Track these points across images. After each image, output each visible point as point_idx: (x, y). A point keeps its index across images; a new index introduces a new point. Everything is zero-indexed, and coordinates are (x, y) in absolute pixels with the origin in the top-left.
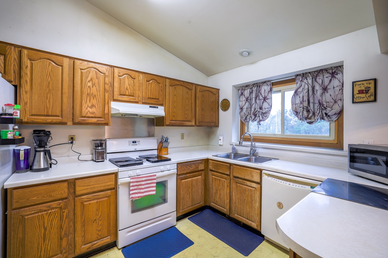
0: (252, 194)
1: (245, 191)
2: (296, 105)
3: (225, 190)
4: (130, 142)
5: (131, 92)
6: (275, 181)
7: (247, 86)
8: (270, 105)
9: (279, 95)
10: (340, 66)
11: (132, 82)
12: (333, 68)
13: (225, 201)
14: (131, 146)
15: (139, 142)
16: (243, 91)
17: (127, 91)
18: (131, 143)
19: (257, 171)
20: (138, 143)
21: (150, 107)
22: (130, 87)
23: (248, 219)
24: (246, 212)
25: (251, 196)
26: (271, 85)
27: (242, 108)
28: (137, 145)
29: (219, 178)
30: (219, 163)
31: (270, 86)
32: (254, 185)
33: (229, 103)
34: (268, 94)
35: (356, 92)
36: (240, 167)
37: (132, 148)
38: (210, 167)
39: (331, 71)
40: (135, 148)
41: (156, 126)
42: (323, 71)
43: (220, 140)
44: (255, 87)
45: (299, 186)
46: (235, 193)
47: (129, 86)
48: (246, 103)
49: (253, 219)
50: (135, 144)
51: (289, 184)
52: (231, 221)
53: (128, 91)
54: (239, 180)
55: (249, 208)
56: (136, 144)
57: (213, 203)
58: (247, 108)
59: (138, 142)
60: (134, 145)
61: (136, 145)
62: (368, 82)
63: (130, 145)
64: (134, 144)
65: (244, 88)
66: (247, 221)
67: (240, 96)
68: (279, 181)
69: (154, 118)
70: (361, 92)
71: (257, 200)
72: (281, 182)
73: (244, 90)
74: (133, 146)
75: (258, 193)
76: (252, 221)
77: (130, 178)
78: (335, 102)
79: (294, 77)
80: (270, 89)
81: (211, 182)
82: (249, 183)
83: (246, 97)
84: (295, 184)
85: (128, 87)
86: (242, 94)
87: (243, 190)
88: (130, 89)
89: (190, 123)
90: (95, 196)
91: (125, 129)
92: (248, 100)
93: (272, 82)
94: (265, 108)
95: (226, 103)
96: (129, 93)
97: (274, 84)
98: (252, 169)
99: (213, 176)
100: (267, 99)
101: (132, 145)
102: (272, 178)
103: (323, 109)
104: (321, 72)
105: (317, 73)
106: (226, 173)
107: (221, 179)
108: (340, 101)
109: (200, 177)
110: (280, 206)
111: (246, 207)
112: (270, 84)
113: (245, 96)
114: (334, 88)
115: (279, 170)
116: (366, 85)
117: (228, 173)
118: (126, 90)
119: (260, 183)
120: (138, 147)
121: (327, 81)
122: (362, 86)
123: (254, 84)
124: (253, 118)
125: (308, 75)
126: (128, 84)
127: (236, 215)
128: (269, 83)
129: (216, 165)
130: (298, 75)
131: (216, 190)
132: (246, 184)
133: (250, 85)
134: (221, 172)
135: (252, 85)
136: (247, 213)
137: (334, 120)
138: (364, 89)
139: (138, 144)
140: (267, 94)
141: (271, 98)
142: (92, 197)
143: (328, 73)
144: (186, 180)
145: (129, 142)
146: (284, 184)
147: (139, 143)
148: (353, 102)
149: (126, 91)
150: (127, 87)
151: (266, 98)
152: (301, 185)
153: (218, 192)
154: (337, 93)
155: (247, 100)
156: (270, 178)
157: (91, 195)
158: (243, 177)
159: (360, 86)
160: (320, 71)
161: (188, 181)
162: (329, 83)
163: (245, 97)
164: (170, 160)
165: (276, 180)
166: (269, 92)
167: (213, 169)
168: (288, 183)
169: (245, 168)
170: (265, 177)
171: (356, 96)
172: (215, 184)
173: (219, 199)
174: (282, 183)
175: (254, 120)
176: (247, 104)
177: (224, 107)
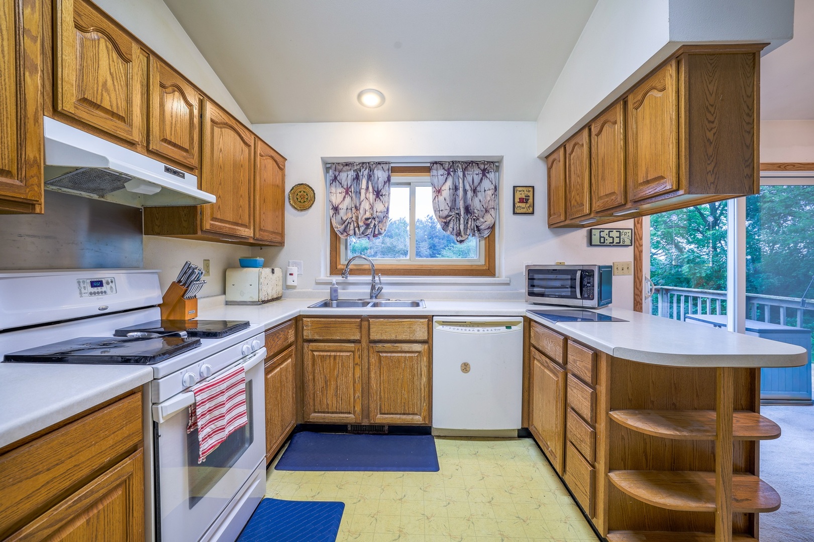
0: (413, 365)
1: (399, 362)
2: (441, 212)
3: (350, 375)
4: (81, 284)
5: (117, 104)
6: (456, 330)
7: (347, 164)
8: (386, 206)
9: (406, 190)
10: (492, 162)
11: (122, 70)
12: (486, 163)
13: (351, 398)
14: (87, 297)
15: (112, 282)
16: (337, 173)
17: (105, 94)
18: (84, 287)
19: (422, 320)
20: (108, 287)
21: (167, 170)
22: (116, 84)
23: (404, 414)
24: (401, 403)
25: (412, 368)
26: (390, 171)
27: (337, 207)
28: (105, 292)
29: (333, 354)
30: (334, 320)
31: (387, 171)
32: (417, 347)
33: (314, 194)
34: (384, 186)
35: (517, 200)
36: (386, 320)
37: (92, 304)
38: (307, 334)
39: (482, 167)
40: (102, 304)
41: (145, 235)
42: (474, 164)
43: (291, 274)
44: (366, 169)
45: (492, 330)
46: (375, 373)
47: (113, 81)
48: (345, 197)
49: (416, 410)
50: (99, 289)
51: (478, 331)
52: (363, 434)
53: (110, 98)
54: (386, 345)
55: (408, 392)
56: (104, 289)
57: (315, 412)
58: (347, 209)
59: (108, 283)
60: (98, 293)
61: (102, 292)
62: (527, 189)
63: (83, 295)
64: (95, 290)
65: (340, 167)
66: (404, 417)
67: (331, 182)
68: (462, 330)
69: (139, 206)
70: (521, 200)
71: (423, 373)
72: (465, 330)
73: (339, 172)
74: (94, 297)
75: (425, 359)
76: (413, 414)
77: (192, 393)
78: (487, 211)
79: (429, 165)
80: (388, 178)
81: (310, 368)
82: (406, 347)
83: (345, 187)
84: (486, 329)
85: (110, 82)
86: (335, 178)
87: (395, 362)
88: (115, 91)
89: (247, 230)
90: (80, 500)
91: (47, 237)
92: (350, 193)
93: (392, 165)
94: (377, 212)
95: (304, 192)
96: (111, 106)
97: (395, 170)
98: (412, 320)
99: (314, 353)
100: (382, 196)
101: (91, 294)
102: (449, 327)
103: (474, 219)
104: (470, 165)
105: (466, 165)
106: (352, 338)
107: (338, 354)
108: (493, 210)
109: (290, 360)
110: (465, 368)
111: (402, 393)
112: (389, 169)
113: (341, 183)
114: (485, 190)
115: (461, 312)
116: (526, 193)
117: (358, 337)
118: (102, 91)
119: (428, 342)
120: (112, 301)
121: (477, 179)
122: (522, 192)
123: (363, 163)
124: (362, 229)
125: (458, 166)
126: (108, 72)
127: (379, 416)
128: (386, 167)
129: (325, 327)
130: (436, 163)
131: (326, 382)
132: (399, 349)
133: (355, 164)
134: (338, 338)
135: (358, 164)
136: (404, 403)
137: (485, 237)
138: (524, 197)
139: (108, 291)
140: (382, 187)
141: (389, 194)
142: (70, 510)
143: (479, 168)
144: (273, 374)
145: (79, 282)
146: (471, 332)
147: (111, 287)
148: (514, 213)
149: (102, 95)
150: (106, 81)
151: (381, 194)
152: (493, 328)
153: (330, 384)
154: (489, 198)
155: (347, 193)
156: (447, 328)
157: (66, 503)
158: (393, 337)
159: (521, 193)
160: (470, 163)
161: (276, 374)
162: (479, 183)
163: (342, 187)
164: (246, 325)
165: (458, 329)
166: (385, 183)
167: (317, 337)
168: (476, 329)
169: (396, 320)
170: (438, 329)
171: (518, 205)
172: (321, 369)
173: (335, 399)
174: (467, 332)
175: (363, 233)
176: (348, 199)
177: (300, 202)
